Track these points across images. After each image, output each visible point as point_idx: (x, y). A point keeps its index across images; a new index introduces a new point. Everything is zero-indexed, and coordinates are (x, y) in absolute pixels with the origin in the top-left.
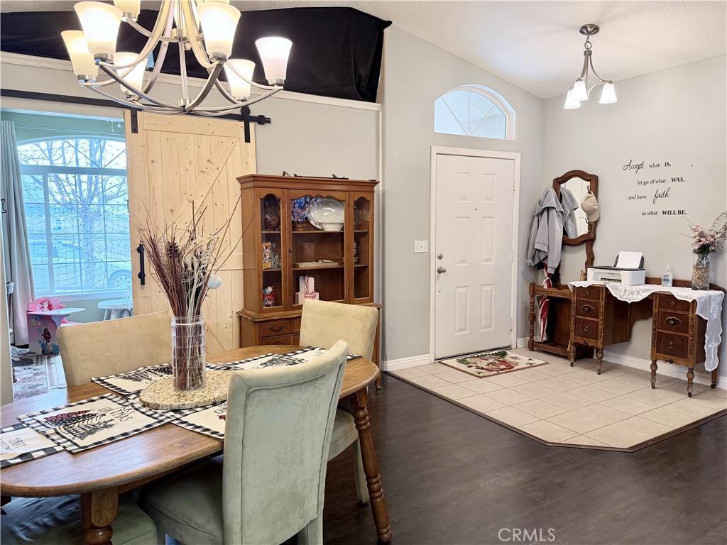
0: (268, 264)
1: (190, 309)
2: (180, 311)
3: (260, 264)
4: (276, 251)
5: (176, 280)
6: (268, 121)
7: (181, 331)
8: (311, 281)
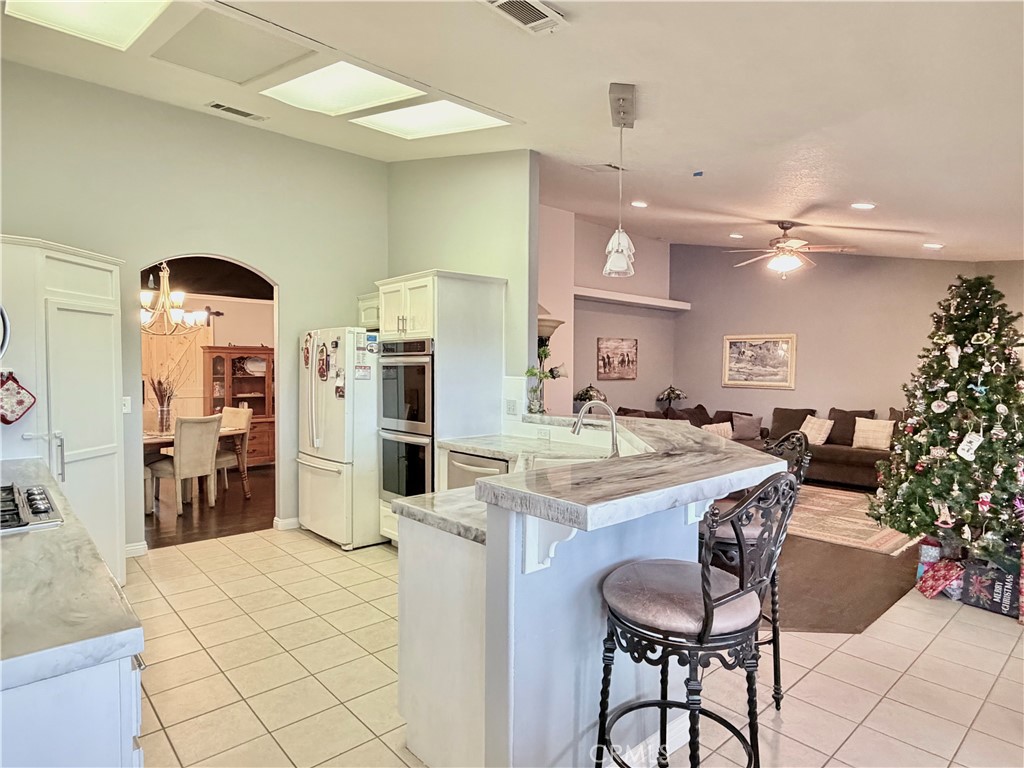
0: (217, 395)
1: (166, 404)
2: (162, 404)
3: (213, 393)
4: (222, 387)
5: (160, 392)
6: (222, 314)
7: (162, 411)
8: (246, 404)
